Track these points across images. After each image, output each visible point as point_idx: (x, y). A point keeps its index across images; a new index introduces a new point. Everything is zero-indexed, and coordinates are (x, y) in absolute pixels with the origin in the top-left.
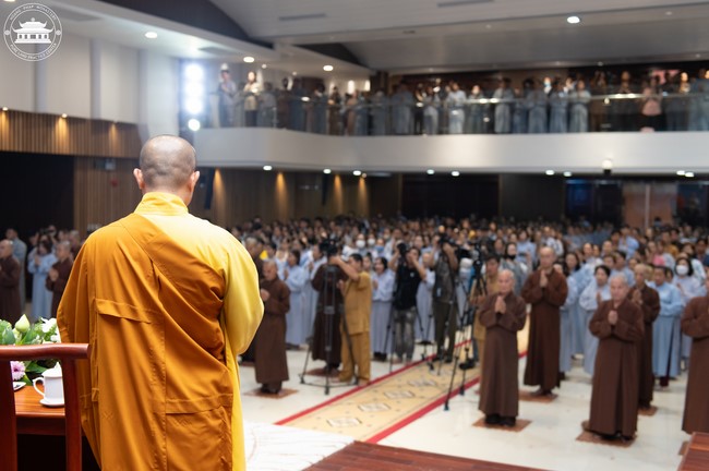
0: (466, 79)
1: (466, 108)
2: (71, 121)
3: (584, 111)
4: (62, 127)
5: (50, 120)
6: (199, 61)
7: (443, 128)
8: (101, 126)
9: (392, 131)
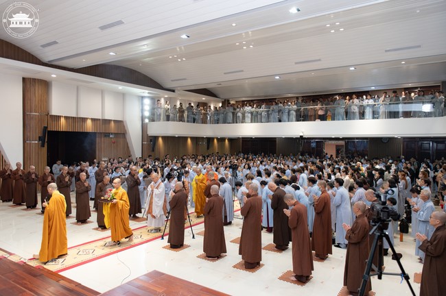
0: (260, 102)
1: (252, 113)
2: (93, 120)
3: (294, 113)
4: (89, 122)
5: (84, 120)
6: (148, 97)
7: (243, 121)
8: (107, 122)
9: (225, 122)
